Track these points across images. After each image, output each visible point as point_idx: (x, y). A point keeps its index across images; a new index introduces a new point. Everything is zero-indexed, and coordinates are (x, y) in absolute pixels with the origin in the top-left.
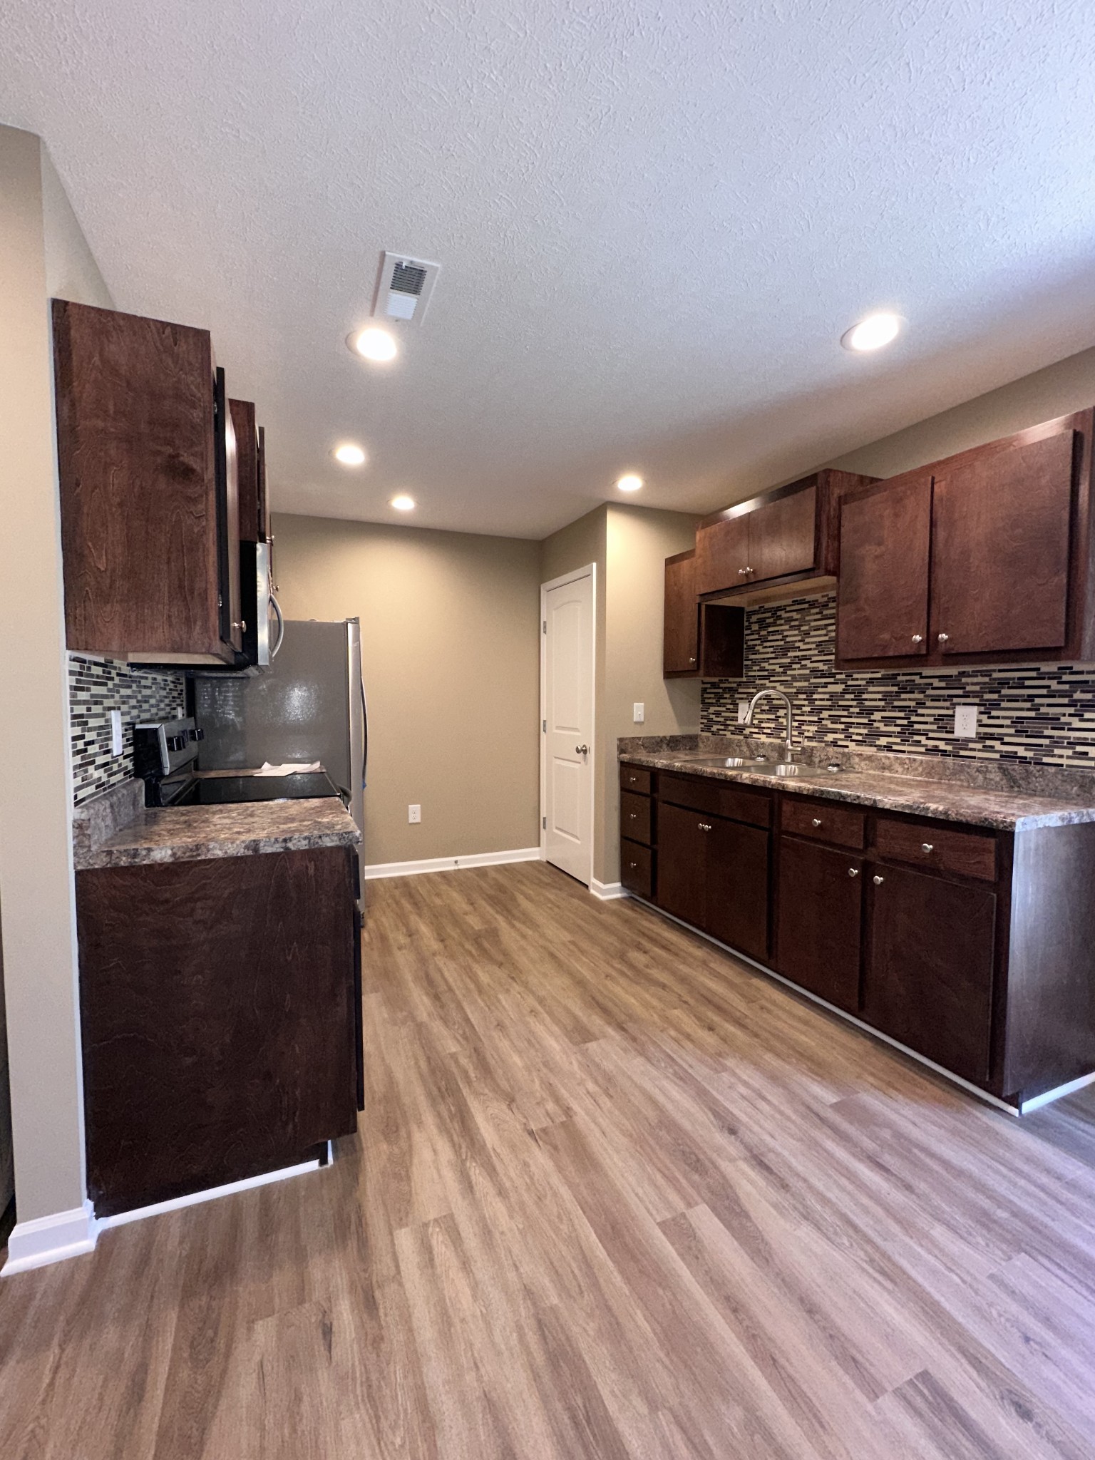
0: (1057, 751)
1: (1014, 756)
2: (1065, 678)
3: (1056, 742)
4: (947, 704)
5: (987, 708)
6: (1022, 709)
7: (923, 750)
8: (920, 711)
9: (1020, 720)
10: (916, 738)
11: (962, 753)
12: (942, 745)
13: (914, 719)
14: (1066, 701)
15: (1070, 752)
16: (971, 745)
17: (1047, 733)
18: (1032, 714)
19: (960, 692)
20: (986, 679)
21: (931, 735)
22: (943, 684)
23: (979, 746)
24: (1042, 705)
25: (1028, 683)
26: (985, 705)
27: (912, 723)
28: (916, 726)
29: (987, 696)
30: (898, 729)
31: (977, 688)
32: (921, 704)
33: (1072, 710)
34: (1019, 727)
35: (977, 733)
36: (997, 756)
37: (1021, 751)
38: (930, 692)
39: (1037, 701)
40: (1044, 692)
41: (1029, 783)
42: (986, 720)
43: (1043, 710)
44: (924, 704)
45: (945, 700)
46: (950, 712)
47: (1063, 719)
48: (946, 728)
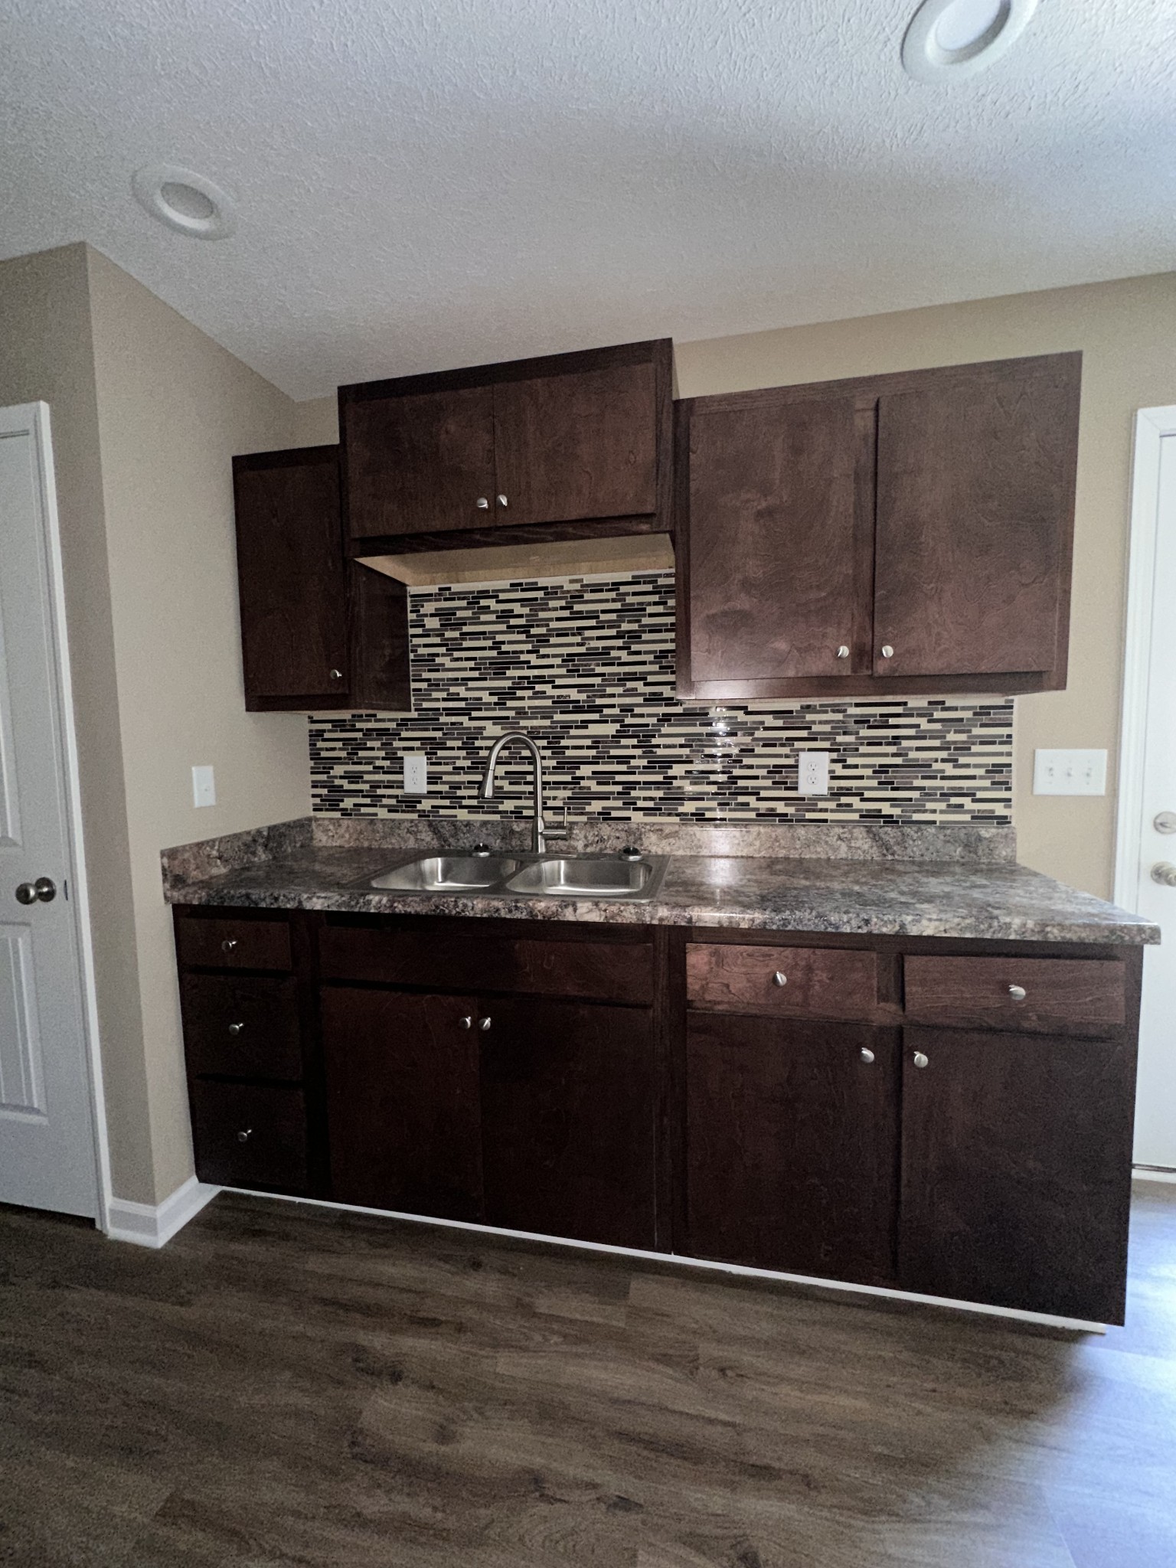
0: (929, 806)
1: (877, 815)
2: (937, 715)
3: (928, 794)
4: (786, 750)
5: (841, 755)
6: (886, 755)
7: (753, 815)
8: (746, 761)
9: (883, 769)
10: (741, 799)
11: (809, 816)
12: (781, 808)
13: (737, 772)
14: (937, 743)
15: (943, 806)
16: (821, 805)
17: (917, 783)
18: (899, 761)
19: (804, 734)
20: (839, 717)
21: (763, 794)
22: (780, 723)
23: (832, 805)
24: (910, 749)
25: (892, 721)
26: (838, 750)
27: (734, 779)
28: (741, 783)
29: (840, 739)
30: (713, 789)
31: (827, 728)
32: (747, 751)
33: (944, 754)
34: (883, 777)
35: (830, 788)
36: (856, 816)
37: (886, 809)
38: (759, 734)
39: (905, 743)
40: (912, 732)
41: (906, 848)
42: (839, 770)
43: (912, 755)
44: (753, 750)
45: (783, 745)
46: (791, 761)
47: (936, 766)
48: (786, 783)
